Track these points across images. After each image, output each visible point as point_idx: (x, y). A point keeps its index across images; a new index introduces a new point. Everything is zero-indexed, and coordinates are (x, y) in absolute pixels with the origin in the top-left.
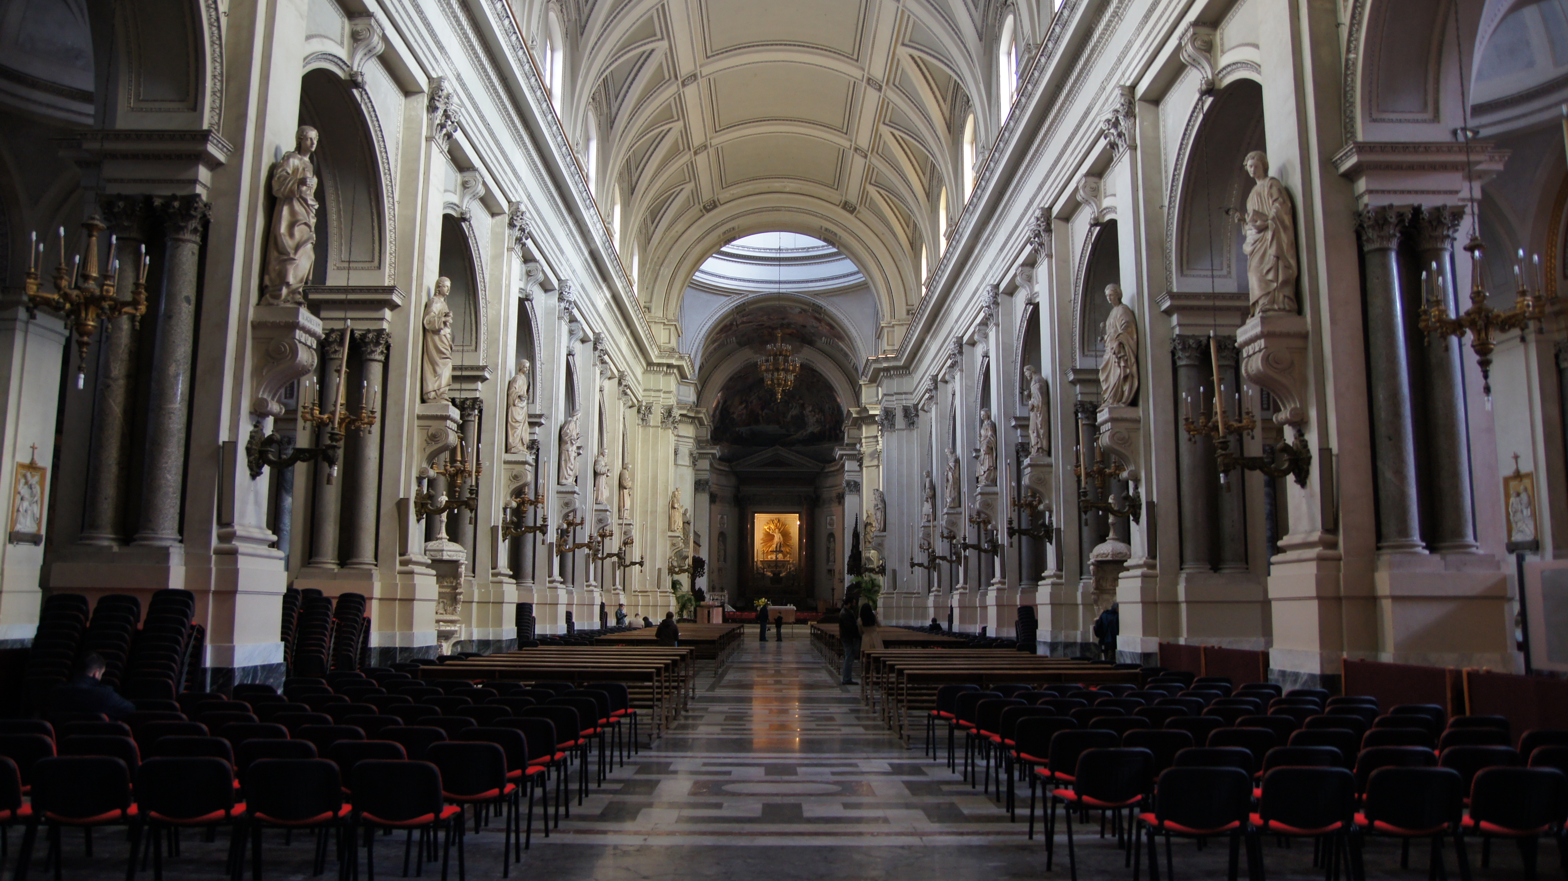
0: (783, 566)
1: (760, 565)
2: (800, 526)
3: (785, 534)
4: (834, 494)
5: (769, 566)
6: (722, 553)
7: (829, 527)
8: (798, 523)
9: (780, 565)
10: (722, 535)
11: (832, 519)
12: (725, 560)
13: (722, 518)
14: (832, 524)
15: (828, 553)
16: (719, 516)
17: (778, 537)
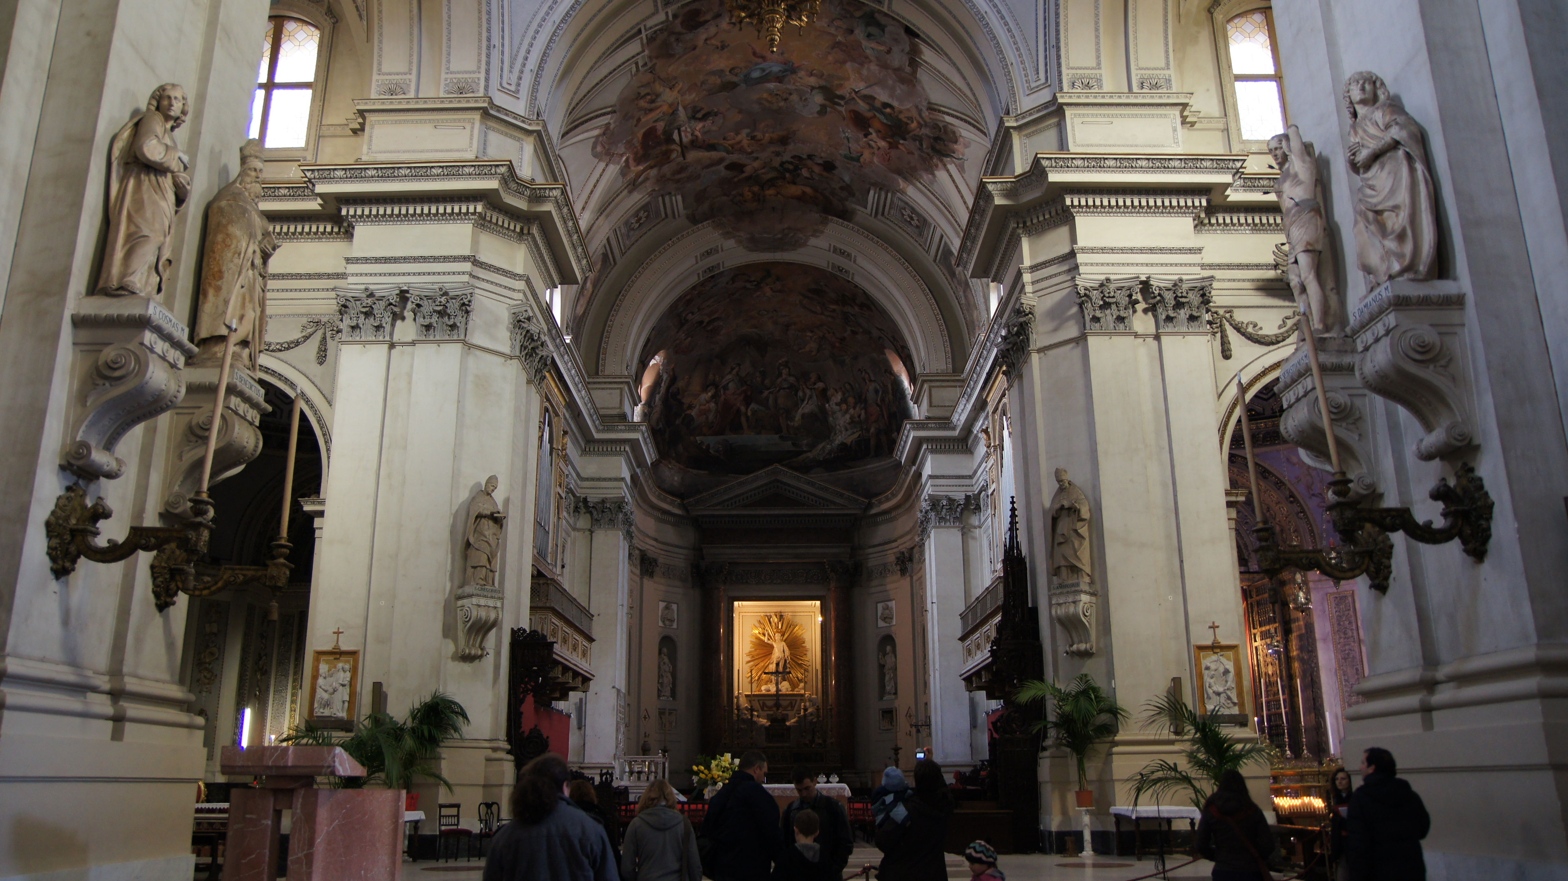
0: (792, 705)
1: (744, 703)
2: (824, 626)
3: (795, 644)
4: (892, 558)
5: (763, 706)
6: (667, 679)
7: (881, 624)
8: (820, 619)
9: (784, 703)
10: (667, 642)
11: (887, 608)
12: (673, 693)
13: (667, 608)
14: (887, 618)
15: (882, 676)
16: (662, 605)
17: (779, 650)
